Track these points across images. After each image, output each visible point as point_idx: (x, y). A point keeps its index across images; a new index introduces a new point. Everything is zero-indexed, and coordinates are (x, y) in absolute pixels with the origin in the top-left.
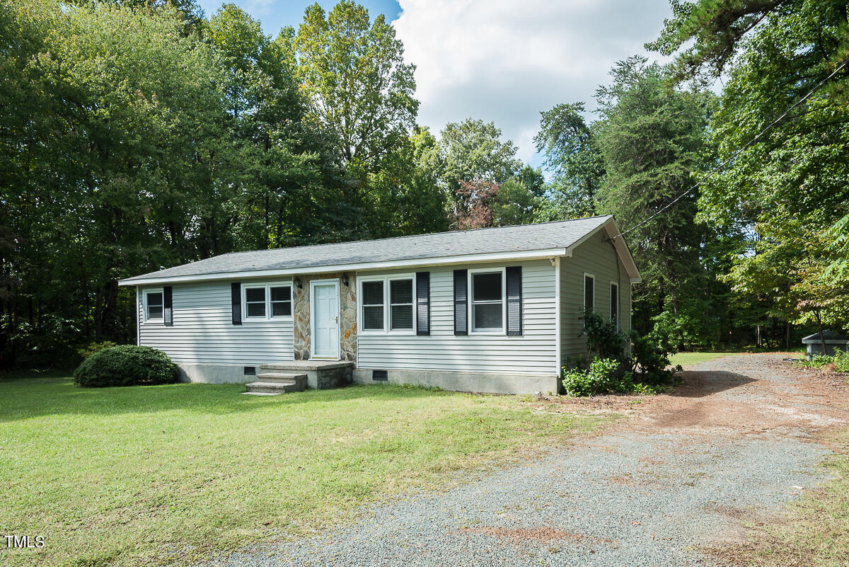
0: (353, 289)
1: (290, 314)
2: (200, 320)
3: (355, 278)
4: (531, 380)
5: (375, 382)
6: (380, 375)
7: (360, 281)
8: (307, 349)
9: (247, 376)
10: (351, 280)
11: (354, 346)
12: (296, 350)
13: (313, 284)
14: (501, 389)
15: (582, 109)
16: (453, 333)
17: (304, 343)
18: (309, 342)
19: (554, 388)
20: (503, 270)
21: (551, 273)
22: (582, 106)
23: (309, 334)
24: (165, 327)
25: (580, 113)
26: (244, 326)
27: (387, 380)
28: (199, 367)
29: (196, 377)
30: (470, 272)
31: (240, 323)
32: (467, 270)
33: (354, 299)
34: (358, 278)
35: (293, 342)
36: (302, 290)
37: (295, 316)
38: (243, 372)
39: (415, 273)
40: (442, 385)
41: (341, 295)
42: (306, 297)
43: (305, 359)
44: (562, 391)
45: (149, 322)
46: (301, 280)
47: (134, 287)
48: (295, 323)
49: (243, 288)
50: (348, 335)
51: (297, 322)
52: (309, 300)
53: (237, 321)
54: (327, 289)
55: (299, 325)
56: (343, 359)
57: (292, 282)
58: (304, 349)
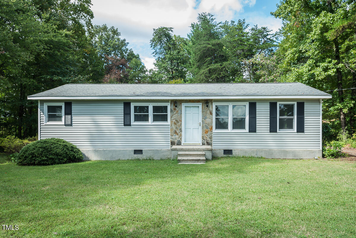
0: (211, 109)
1: (167, 121)
2: (96, 123)
3: (212, 103)
4: (310, 152)
5: (225, 155)
6: (228, 152)
7: (214, 105)
8: (179, 139)
9: (135, 155)
10: (210, 104)
11: (211, 138)
12: (172, 140)
13: (184, 105)
14: (295, 157)
15: (172, 31)
16: (269, 131)
17: (177, 136)
18: (181, 135)
19: (321, 155)
20: (296, 103)
21: (318, 106)
22: (172, 30)
23: (181, 131)
24: (65, 127)
25: (170, 32)
26: (132, 127)
27: (232, 154)
28: (96, 151)
29: (93, 157)
30: (278, 103)
31: (130, 125)
32: (277, 102)
33: (211, 113)
34: (213, 103)
35: (170, 136)
36: (177, 108)
37: (171, 122)
38: (133, 153)
39: (248, 102)
40: (264, 156)
41: (203, 112)
42: (179, 112)
43: (178, 145)
44: (323, 156)
45: (48, 123)
46: (176, 103)
47: (37, 101)
48: (171, 126)
49: (132, 105)
50: (207, 132)
51: (173, 125)
52: (181, 114)
53: (127, 124)
54: (192, 108)
55: (174, 127)
56: (203, 144)
57: (169, 104)
58: (178, 139)
